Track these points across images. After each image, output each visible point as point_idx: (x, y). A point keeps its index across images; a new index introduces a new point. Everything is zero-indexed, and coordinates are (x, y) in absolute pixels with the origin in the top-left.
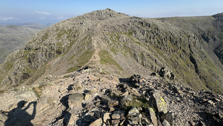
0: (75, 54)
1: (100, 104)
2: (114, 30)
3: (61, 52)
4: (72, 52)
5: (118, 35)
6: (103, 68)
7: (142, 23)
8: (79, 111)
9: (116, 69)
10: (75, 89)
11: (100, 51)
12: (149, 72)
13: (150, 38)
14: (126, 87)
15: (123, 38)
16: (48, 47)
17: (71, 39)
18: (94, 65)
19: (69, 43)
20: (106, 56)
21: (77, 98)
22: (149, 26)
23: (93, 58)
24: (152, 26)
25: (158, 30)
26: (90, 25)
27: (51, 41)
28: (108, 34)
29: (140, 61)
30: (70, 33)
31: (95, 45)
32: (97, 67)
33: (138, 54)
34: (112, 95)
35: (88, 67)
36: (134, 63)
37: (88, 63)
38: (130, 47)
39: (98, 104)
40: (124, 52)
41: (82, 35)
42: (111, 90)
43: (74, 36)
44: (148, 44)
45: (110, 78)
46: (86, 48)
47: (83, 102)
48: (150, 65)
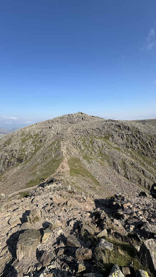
0: (39, 162)
1: (64, 253)
2: (87, 134)
3: (23, 160)
4: (36, 160)
5: (92, 139)
6: (74, 182)
7: (119, 126)
8: (30, 266)
9: (91, 183)
10: (31, 220)
11: (70, 159)
12: (137, 188)
13: (132, 143)
14: (105, 218)
15: (98, 143)
16: (8, 154)
17: (37, 145)
18: (61, 177)
19: (34, 149)
20: (78, 165)
21: (30, 239)
22: (128, 130)
23: (61, 168)
24: (131, 129)
25: (139, 133)
26: (60, 129)
27: (14, 146)
28: (80, 139)
29: (122, 172)
30: (36, 138)
31: (64, 151)
32: (65, 181)
33: (119, 162)
34: (83, 233)
35: (54, 180)
36: (114, 174)
37: (54, 174)
38: (107, 154)
39: (61, 252)
40: (99, 160)
41: (49, 140)
42: (82, 224)
43: (41, 141)
44: (130, 150)
45: (82, 200)
46: (54, 155)
47: (39, 246)
48: (136, 177)
